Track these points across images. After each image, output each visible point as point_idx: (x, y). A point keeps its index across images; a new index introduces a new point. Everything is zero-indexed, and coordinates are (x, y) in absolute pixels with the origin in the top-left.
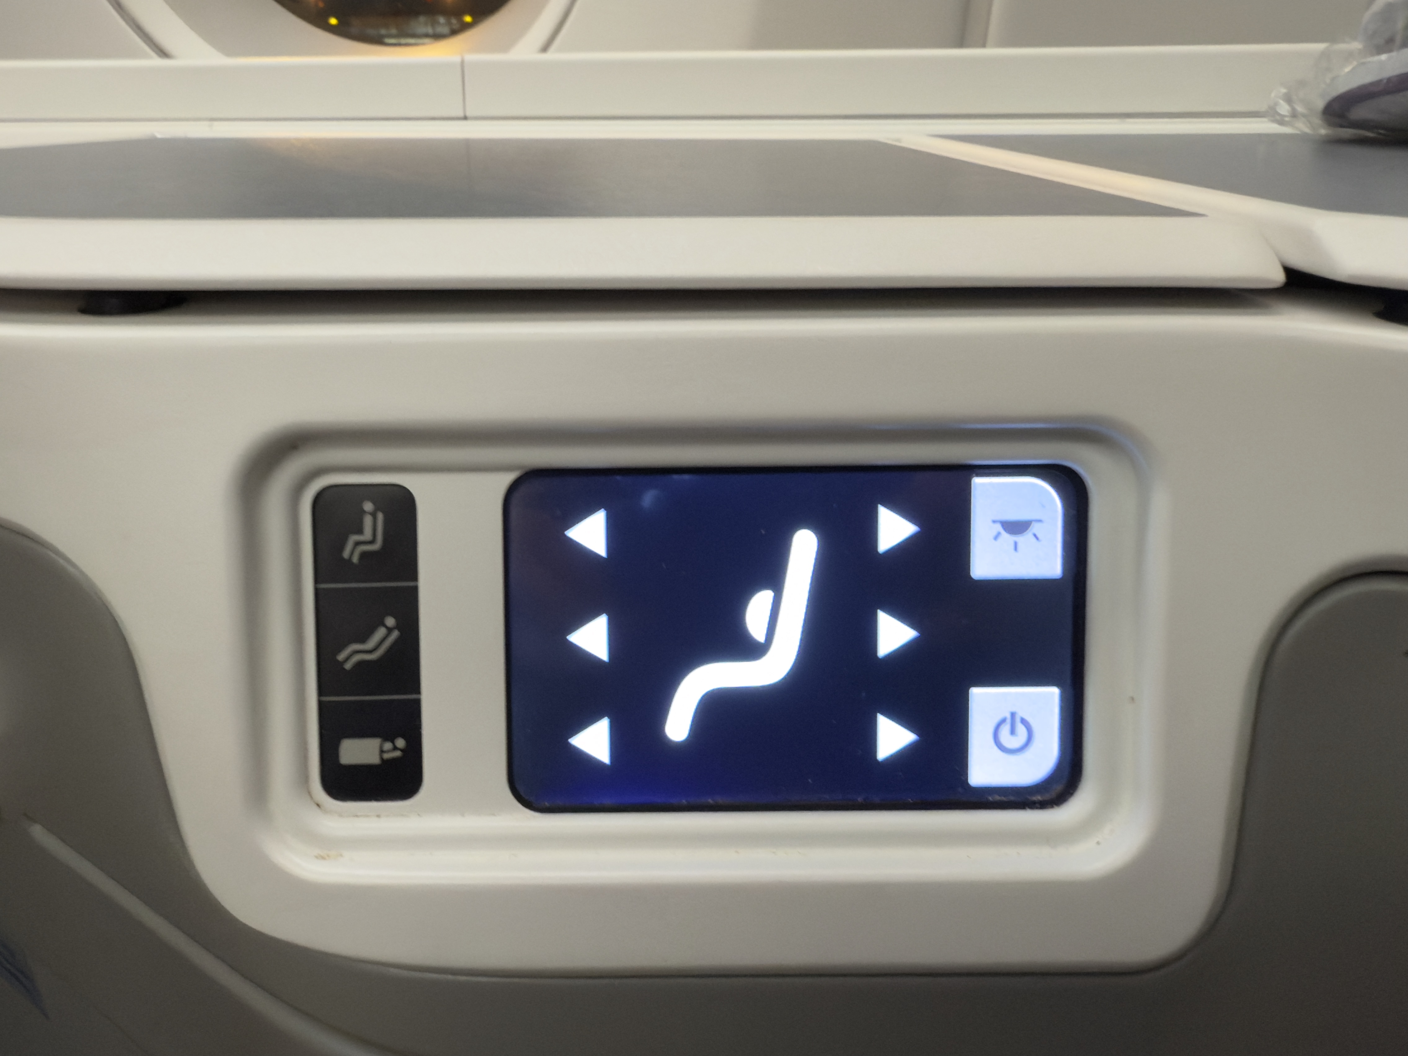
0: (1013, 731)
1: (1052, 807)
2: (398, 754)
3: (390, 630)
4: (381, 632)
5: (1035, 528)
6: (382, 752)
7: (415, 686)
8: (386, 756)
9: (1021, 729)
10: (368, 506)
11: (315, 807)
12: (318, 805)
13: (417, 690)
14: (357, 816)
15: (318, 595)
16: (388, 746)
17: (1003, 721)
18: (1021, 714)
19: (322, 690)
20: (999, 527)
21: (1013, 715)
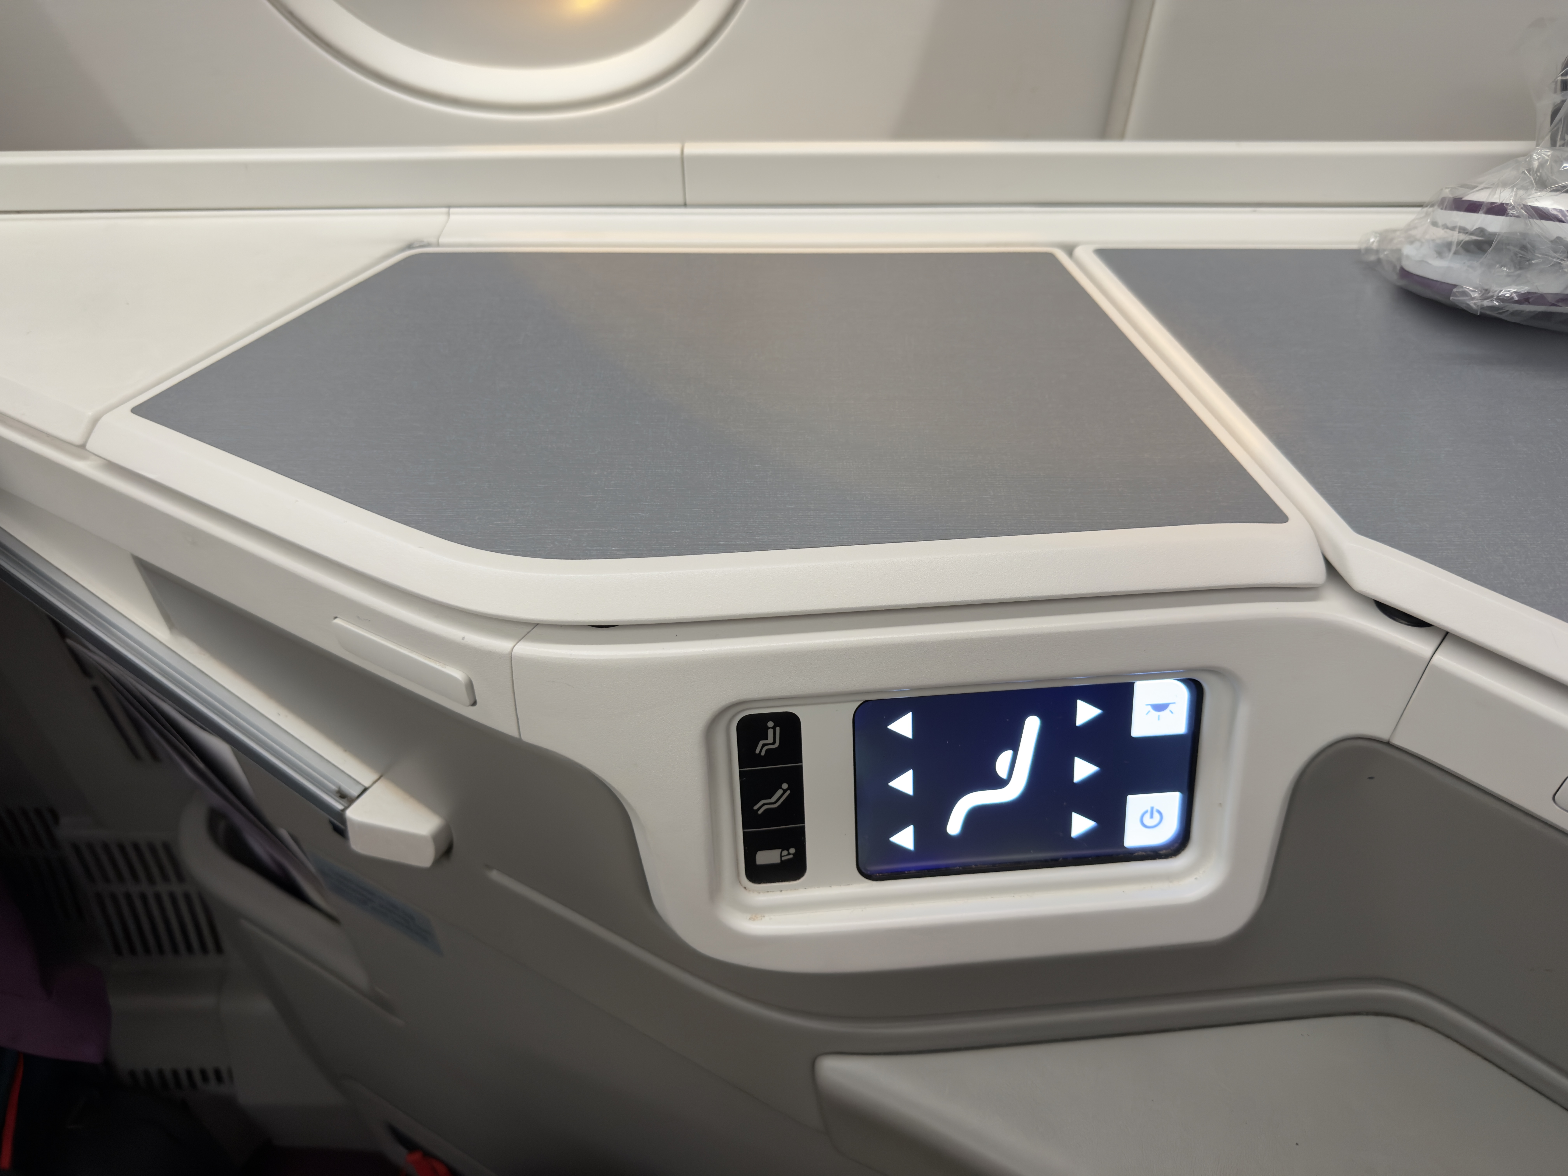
0: (1152, 817)
1: (1172, 857)
2: (791, 856)
3: (785, 791)
4: (780, 792)
5: (1171, 707)
6: (781, 856)
7: (802, 819)
8: (783, 858)
9: (1157, 816)
10: (771, 724)
11: (743, 889)
12: (745, 888)
13: (803, 822)
14: (768, 892)
15: (741, 774)
16: (785, 853)
17: (1146, 812)
18: (1156, 807)
19: (745, 825)
20: (1150, 708)
21: (1152, 809)
